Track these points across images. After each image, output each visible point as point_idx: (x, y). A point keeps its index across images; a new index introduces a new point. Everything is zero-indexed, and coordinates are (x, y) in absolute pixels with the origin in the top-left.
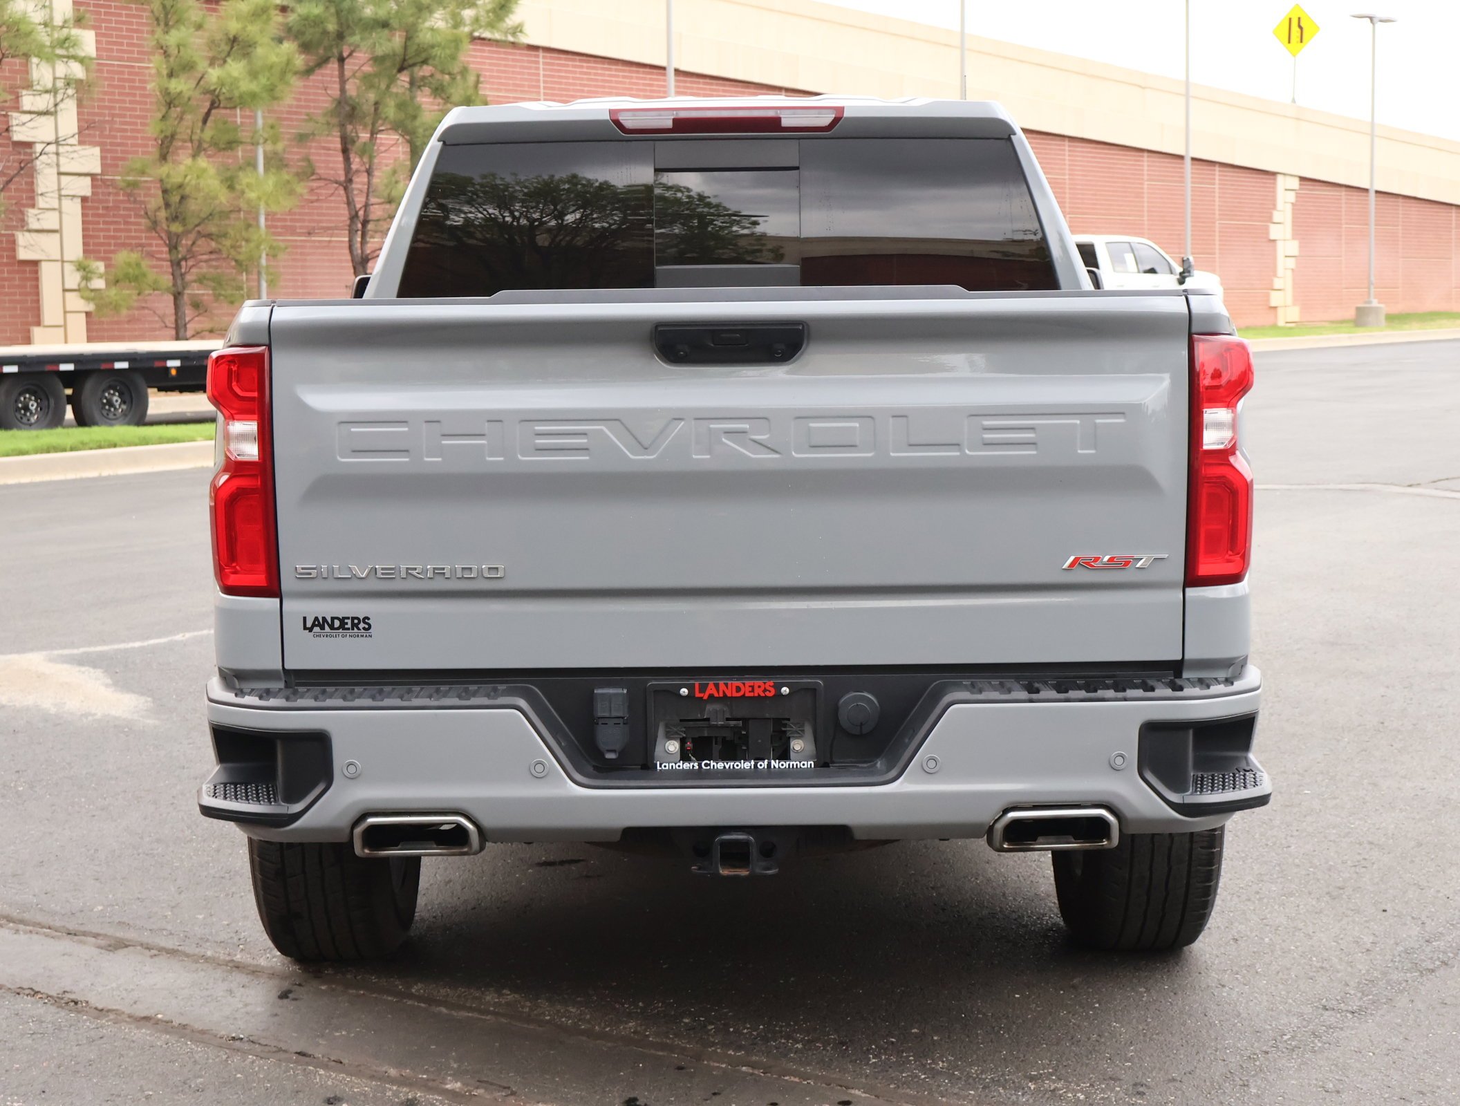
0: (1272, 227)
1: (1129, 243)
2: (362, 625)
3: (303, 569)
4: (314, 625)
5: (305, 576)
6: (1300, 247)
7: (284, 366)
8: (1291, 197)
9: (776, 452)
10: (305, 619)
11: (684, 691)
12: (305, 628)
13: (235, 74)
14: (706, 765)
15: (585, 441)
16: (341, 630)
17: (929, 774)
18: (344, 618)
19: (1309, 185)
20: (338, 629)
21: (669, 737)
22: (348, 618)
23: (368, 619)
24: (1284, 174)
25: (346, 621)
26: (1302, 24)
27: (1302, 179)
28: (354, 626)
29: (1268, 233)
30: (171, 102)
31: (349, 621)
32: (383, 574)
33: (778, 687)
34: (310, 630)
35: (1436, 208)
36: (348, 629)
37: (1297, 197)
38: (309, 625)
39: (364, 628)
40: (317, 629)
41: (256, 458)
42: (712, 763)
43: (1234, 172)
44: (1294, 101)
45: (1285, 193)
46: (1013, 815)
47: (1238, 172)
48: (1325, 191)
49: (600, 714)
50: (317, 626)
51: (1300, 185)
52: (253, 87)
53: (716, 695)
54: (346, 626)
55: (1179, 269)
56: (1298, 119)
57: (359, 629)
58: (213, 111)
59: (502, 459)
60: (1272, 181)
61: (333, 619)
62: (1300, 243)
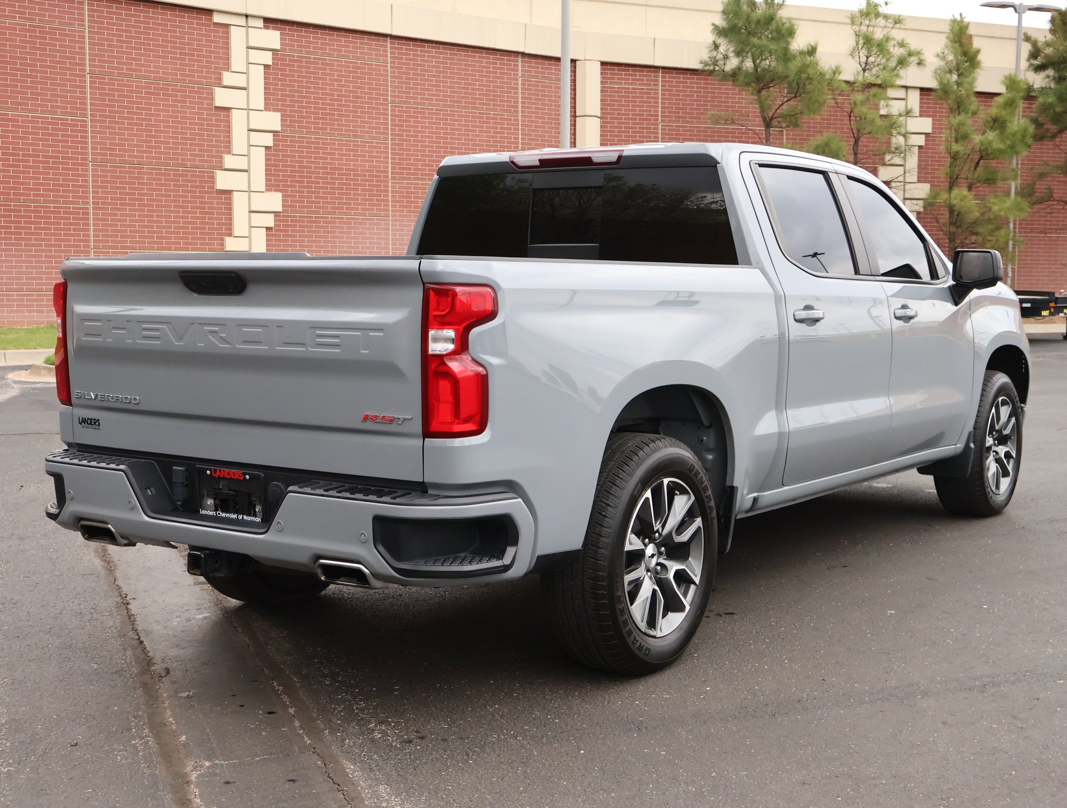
3: (77, 393)
4: (82, 421)
5: (77, 397)
9: (229, 344)
10: (79, 418)
11: (208, 472)
12: (79, 423)
13: (990, 138)
15: (159, 333)
17: (278, 531)
20: (89, 424)
21: (209, 496)
22: (92, 419)
23: (99, 420)
28: (95, 423)
30: (954, 157)
32: (100, 398)
33: (244, 474)
34: (81, 424)
39: (98, 425)
42: (221, 513)
46: (322, 561)
49: (174, 480)
52: (1001, 146)
53: (220, 476)
54: (92, 423)
58: (982, 161)
59: (131, 341)
61: (88, 419)
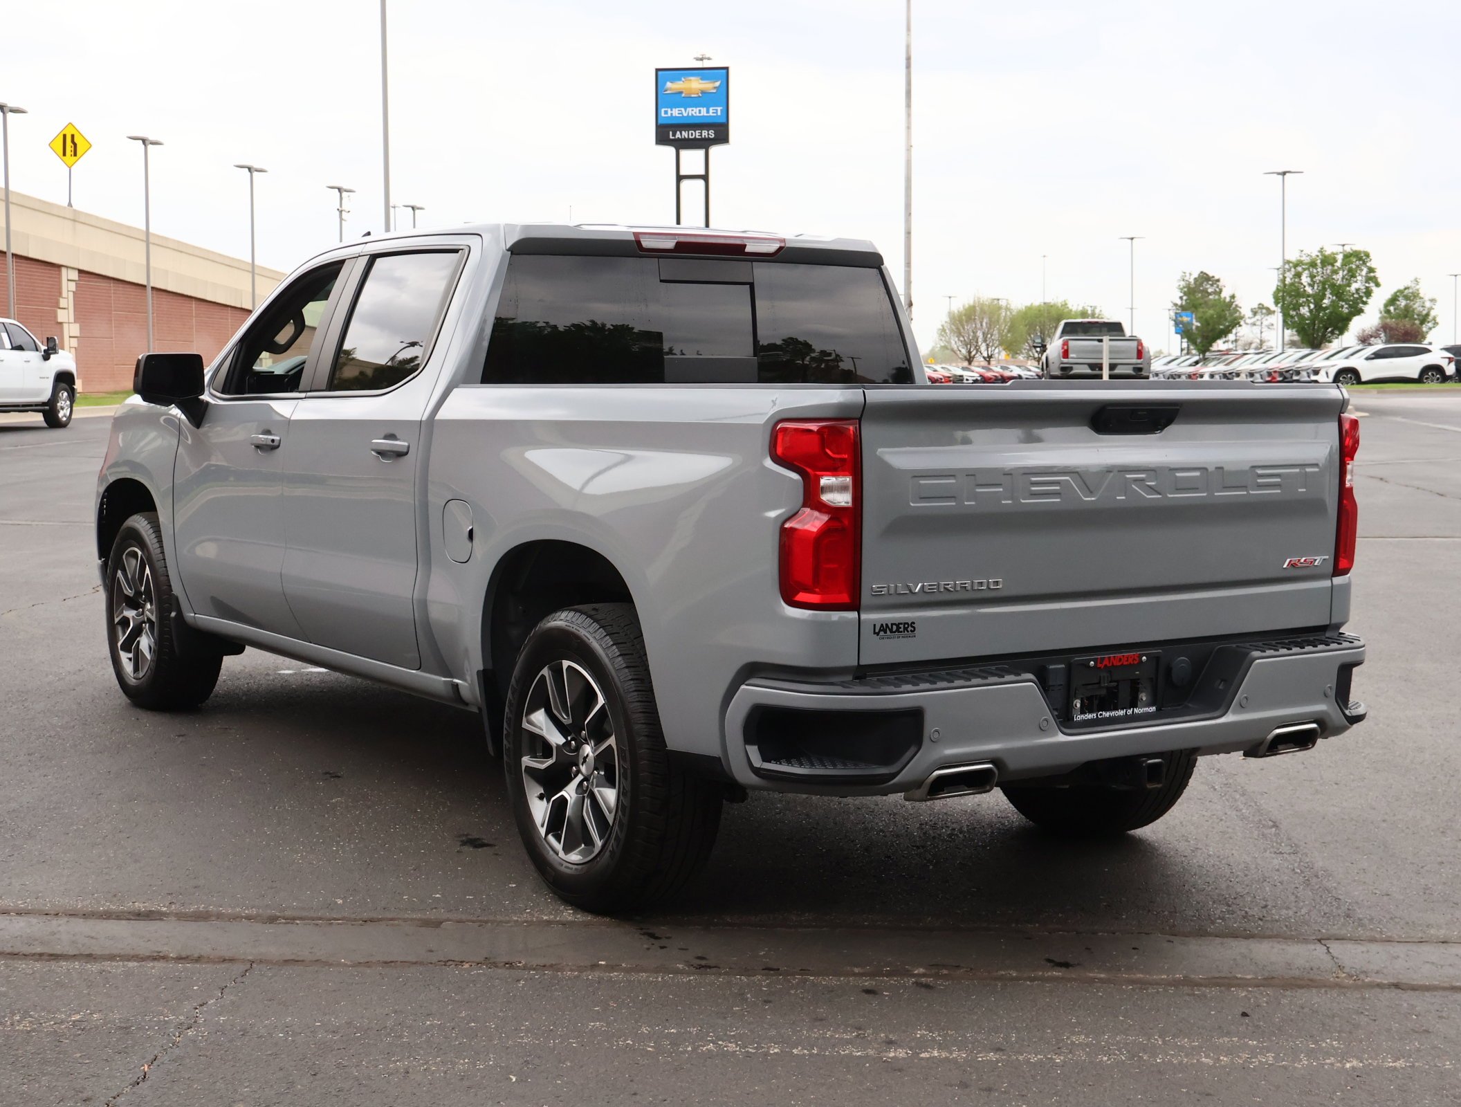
0: (59, 311)
1: (3, 323)
2: (910, 629)
3: (878, 588)
4: (880, 630)
5: (878, 595)
6: (81, 329)
7: (870, 433)
8: (72, 286)
10: (875, 625)
11: (1092, 663)
12: (875, 633)
14: (1101, 715)
15: (1058, 488)
16: (897, 633)
17: (1242, 707)
18: (899, 624)
19: (86, 278)
20: (895, 632)
21: (1076, 697)
22: (901, 624)
23: (914, 623)
24: (67, 267)
25: (900, 626)
26: (76, 141)
27: (81, 272)
28: (906, 629)
29: (56, 317)
31: (902, 626)
32: (929, 589)
33: (1141, 657)
34: (878, 634)
35: (181, 300)
36: (901, 632)
37: (77, 287)
38: (877, 631)
39: (911, 631)
40: (882, 633)
41: (850, 505)
42: (1104, 713)
43: (27, 263)
44: (70, 205)
45: (68, 283)
46: (1276, 731)
47: (34, 264)
48: (96, 282)
50: (882, 631)
51: (79, 276)
53: (1108, 665)
54: (900, 630)
55: (44, 348)
56: (74, 221)
57: (908, 632)
59: (1010, 502)
60: (57, 273)
61: (892, 624)
62: (80, 326)
